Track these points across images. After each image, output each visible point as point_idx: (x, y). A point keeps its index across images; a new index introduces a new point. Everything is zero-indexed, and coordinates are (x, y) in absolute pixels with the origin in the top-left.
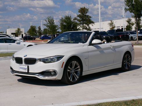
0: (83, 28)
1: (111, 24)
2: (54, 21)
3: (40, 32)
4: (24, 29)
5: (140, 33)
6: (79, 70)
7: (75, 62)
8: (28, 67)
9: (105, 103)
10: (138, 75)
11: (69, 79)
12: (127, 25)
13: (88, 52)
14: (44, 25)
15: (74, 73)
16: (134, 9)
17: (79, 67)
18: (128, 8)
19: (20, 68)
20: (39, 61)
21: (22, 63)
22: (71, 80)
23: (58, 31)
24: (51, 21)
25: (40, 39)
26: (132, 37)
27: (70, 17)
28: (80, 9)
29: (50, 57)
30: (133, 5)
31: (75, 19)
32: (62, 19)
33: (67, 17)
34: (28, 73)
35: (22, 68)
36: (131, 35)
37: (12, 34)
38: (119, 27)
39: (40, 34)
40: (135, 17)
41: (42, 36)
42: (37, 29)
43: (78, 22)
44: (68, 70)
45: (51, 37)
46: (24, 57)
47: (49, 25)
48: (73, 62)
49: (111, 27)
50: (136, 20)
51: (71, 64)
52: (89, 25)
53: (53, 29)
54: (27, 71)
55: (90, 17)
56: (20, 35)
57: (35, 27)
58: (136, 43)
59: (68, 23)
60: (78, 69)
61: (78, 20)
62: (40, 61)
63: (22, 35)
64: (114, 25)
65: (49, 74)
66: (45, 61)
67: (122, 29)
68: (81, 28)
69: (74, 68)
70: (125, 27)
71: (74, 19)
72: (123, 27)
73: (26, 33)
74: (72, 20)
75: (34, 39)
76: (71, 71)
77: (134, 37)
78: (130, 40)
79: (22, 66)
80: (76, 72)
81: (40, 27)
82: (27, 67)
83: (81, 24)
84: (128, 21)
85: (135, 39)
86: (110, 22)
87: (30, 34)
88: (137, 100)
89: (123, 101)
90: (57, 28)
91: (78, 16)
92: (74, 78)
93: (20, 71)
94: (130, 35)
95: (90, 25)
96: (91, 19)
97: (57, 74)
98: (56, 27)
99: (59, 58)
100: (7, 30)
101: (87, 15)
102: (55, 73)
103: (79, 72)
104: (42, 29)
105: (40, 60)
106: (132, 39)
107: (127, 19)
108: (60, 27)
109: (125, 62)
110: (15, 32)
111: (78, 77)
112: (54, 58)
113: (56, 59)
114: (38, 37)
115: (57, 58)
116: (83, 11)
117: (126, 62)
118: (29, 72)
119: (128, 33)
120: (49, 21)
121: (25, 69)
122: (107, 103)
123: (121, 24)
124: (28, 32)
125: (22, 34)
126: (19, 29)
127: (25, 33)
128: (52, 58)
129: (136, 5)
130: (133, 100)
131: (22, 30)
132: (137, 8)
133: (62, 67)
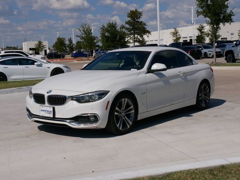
0: (135, 41)
1: (175, 34)
2: (91, 30)
3: (71, 47)
4: (48, 42)
5: (217, 47)
6: (133, 111)
7: (126, 99)
8: (54, 109)
9: (178, 172)
10: (222, 117)
11: (118, 126)
12: (197, 35)
13: (146, 83)
14: (77, 36)
15: (124, 117)
16: (210, 13)
17: (132, 106)
18: (202, 10)
19: (42, 110)
20: (70, 99)
21: (43, 103)
22: (121, 129)
23: (97, 44)
24: (87, 30)
25: (72, 56)
26: (206, 53)
27: (116, 24)
28: (129, 12)
29: (88, 93)
30: (208, 6)
31: (123, 27)
32: (104, 26)
33: (110, 24)
34: (54, 118)
35: (44, 110)
36: (204, 51)
37: (30, 49)
38: (187, 37)
39: (72, 49)
40: (211, 23)
41: (74, 52)
42: (67, 42)
43: (126, 32)
44: (116, 113)
45: (87, 54)
46: (47, 93)
47: (83, 36)
48: (123, 99)
49: (175, 38)
50: (213, 28)
51: (121, 103)
52: (142, 36)
53: (91, 42)
54: (51, 116)
55: (145, 24)
56: (41, 51)
57: (64, 39)
58: (213, 62)
59: (112, 34)
60: (131, 110)
61: (127, 29)
62: (72, 100)
63: (46, 51)
64: (179, 35)
65: (86, 119)
66: (80, 99)
67: (191, 40)
68: (131, 41)
69: (125, 110)
70: (195, 38)
71: (121, 28)
72: (193, 38)
73: (51, 48)
74: (118, 28)
75: (63, 57)
76: (120, 113)
77: (209, 53)
78: (203, 58)
79: (44, 108)
80: (128, 116)
81: (71, 39)
82: (51, 109)
83: (131, 35)
84: (199, 30)
85: (211, 56)
86: (173, 30)
87: (57, 49)
88: (228, 165)
89: (207, 168)
90: (95, 41)
91: (127, 23)
92: (124, 125)
93: (41, 115)
94: (202, 49)
95: (145, 37)
96: (146, 27)
97: (98, 120)
98: (95, 39)
99: (102, 94)
100: (23, 44)
101: (140, 21)
102: (95, 118)
103: (133, 115)
104: (74, 42)
105: (72, 98)
106: (206, 56)
107: (198, 26)
108: (100, 39)
109: (201, 97)
110: (35, 47)
111: (131, 123)
112: (93, 95)
113: (97, 97)
114: (69, 54)
115: (99, 95)
116: (134, 15)
117: (203, 95)
118: (56, 117)
119: (201, 47)
120: (84, 31)
121: (49, 112)
122: (181, 172)
123: (189, 33)
124: (53, 46)
125: (45, 49)
126: (40, 43)
127: (49, 49)
128: (90, 94)
129: (213, 5)
130: (223, 167)
131: (45, 43)
132: (215, 11)
133: (106, 109)
